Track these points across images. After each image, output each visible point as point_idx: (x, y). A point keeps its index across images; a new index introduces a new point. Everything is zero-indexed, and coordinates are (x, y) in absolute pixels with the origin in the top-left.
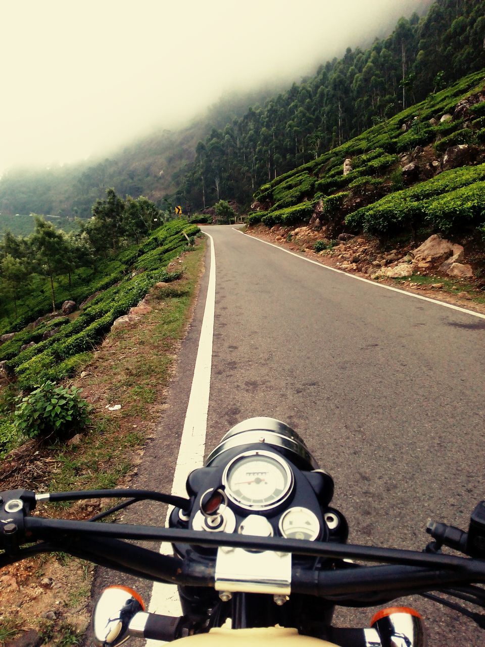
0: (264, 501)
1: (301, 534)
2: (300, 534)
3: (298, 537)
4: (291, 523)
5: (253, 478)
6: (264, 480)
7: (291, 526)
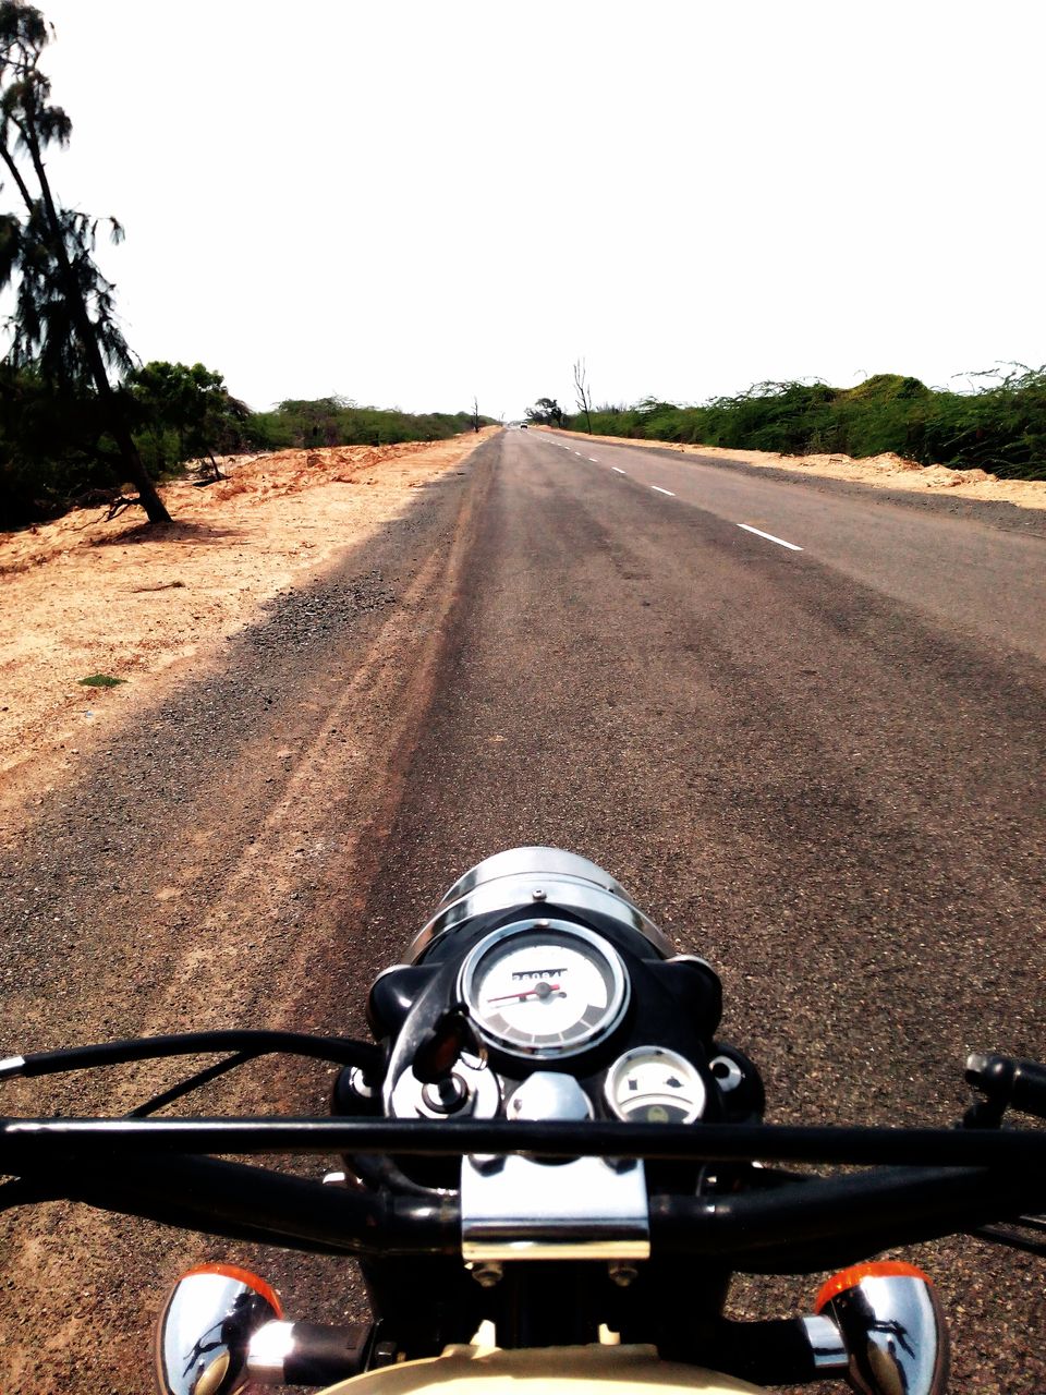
0: (561, 1037)
1: (661, 1109)
2: (657, 1111)
3: (653, 1117)
4: (633, 1085)
5: (529, 984)
6: (557, 988)
7: (634, 1093)
